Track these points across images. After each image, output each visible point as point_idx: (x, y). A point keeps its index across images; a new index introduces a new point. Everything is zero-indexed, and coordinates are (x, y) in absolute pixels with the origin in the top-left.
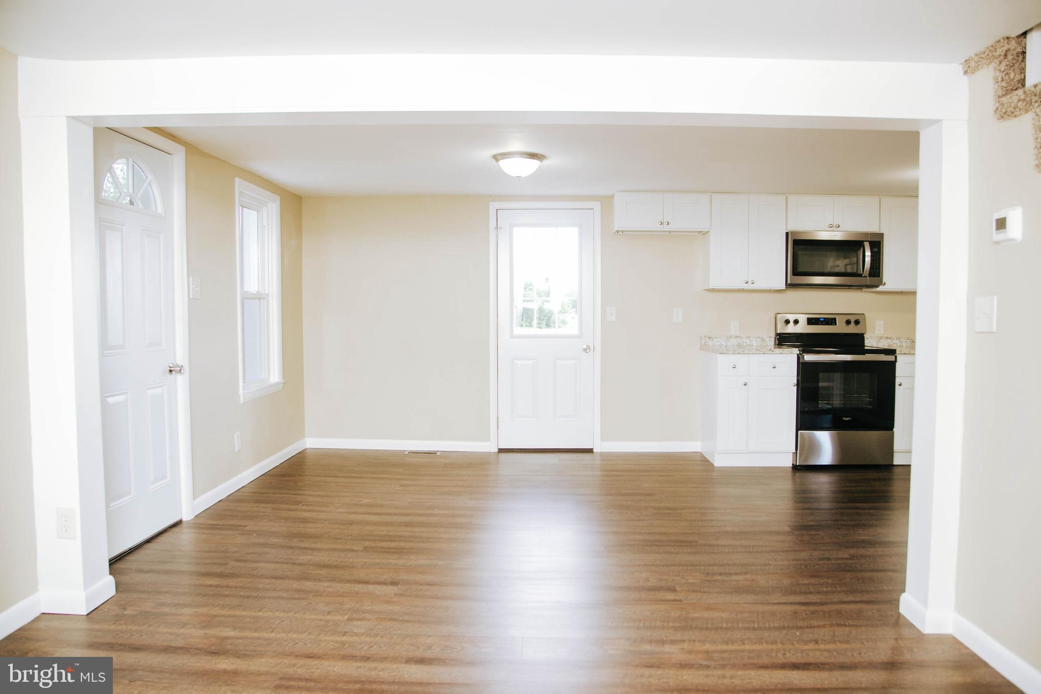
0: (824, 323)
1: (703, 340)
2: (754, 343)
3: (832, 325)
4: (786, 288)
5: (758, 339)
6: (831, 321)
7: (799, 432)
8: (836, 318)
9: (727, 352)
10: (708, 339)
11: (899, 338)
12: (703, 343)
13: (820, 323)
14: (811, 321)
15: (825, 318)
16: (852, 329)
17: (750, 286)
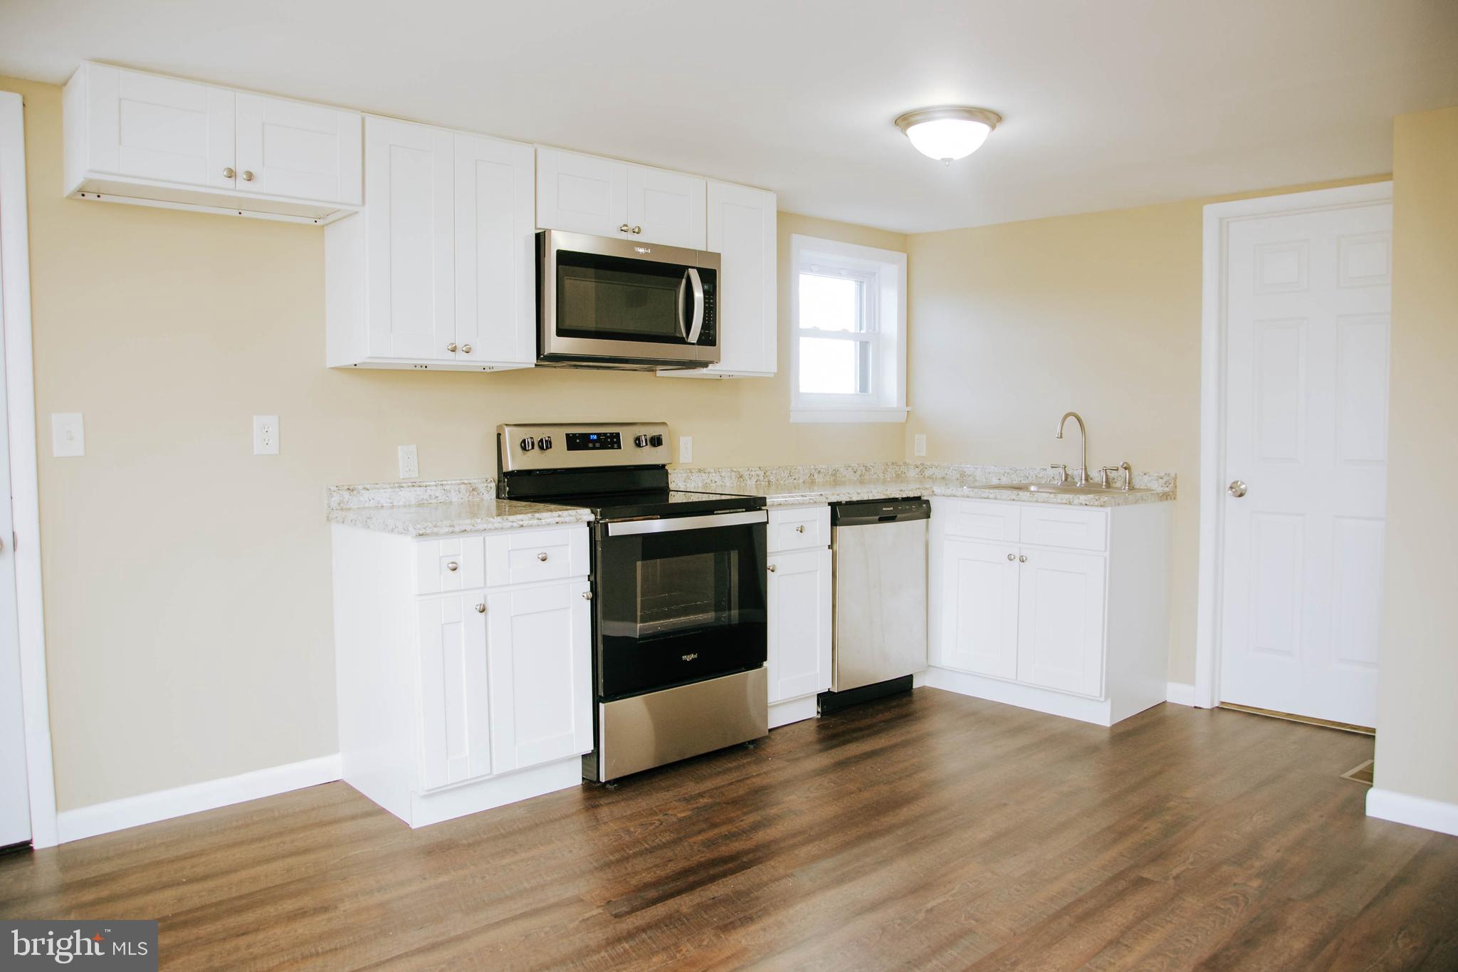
0: (598, 445)
1: (336, 498)
2: (455, 498)
3: (612, 448)
4: (536, 365)
5: (463, 486)
6: (611, 441)
7: (602, 706)
8: (619, 434)
9: (436, 530)
10: (346, 495)
11: (717, 471)
12: (334, 505)
13: (591, 445)
14: (576, 442)
15: (599, 435)
16: (648, 456)
17: (460, 361)
